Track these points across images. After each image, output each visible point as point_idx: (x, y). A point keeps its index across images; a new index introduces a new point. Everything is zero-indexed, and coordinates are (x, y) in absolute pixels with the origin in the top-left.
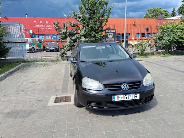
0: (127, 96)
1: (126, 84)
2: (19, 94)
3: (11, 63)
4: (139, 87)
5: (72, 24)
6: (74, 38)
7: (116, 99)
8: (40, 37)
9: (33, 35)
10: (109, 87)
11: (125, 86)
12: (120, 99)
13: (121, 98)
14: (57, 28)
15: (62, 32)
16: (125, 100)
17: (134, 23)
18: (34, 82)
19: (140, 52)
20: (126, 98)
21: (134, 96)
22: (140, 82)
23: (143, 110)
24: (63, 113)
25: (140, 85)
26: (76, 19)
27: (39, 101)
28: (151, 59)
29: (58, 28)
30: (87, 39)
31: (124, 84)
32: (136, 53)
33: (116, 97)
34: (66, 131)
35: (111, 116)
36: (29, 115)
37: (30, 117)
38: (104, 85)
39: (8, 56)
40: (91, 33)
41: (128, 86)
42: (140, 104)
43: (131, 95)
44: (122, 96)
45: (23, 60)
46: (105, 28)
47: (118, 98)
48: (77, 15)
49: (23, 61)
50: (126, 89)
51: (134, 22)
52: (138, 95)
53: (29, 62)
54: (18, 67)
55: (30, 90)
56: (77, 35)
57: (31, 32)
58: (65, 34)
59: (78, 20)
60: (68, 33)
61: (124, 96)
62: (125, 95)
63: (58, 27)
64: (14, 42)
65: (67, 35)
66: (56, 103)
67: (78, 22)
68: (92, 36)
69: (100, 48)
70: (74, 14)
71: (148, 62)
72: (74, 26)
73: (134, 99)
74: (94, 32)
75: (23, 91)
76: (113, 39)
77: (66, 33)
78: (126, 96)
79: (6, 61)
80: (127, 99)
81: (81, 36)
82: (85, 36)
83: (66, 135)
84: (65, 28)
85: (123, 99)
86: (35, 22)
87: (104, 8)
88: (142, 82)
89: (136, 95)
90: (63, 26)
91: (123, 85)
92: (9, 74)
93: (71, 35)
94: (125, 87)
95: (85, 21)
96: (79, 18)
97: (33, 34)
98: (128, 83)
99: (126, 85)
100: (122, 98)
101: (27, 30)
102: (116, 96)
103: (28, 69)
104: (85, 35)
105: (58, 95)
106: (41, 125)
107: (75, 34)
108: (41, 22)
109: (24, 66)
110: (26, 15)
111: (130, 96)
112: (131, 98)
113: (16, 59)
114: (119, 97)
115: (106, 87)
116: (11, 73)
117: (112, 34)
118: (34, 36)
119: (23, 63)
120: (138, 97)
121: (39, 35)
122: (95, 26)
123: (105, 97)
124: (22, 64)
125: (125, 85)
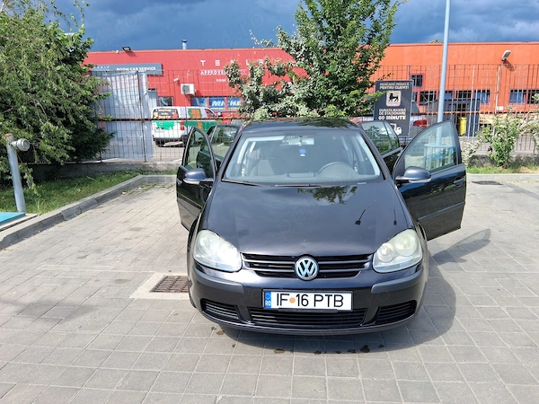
0: (311, 296)
1: (310, 260)
2: (85, 257)
3: (114, 173)
4: (355, 273)
5: (276, 69)
6: (277, 107)
7: (273, 302)
8: (215, 103)
9: (197, 100)
10: (261, 266)
11: (307, 266)
12: (286, 305)
13: (291, 302)
14: (234, 80)
15: (245, 92)
16: (301, 307)
17: (505, 56)
18: (138, 229)
19: (495, 153)
20: (305, 302)
21: (332, 299)
22: (364, 257)
23: (381, 346)
24: (151, 324)
25: (361, 265)
26: (288, 50)
27: (120, 281)
28: (527, 179)
29: (236, 81)
30: (315, 113)
31: (303, 260)
32: (483, 157)
33: (274, 295)
34: (125, 374)
35: (272, 351)
36: (70, 317)
37: (70, 324)
38: (247, 256)
39: (108, 156)
40: (329, 94)
41: (315, 266)
42: (359, 326)
43: (323, 295)
44: (293, 295)
45: (144, 166)
46: (373, 78)
47: (280, 300)
48: (292, 41)
49: (144, 170)
50: (307, 275)
51: (507, 55)
52: (347, 298)
53: (157, 172)
54: (123, 184)
55: (117, 250)
56: (288, 101)
57: (192, 91)
58: (253, 96)
59: (295, 56)
60: (262, 94)
61: (298, 295)
62: (301, 294)
63: (235, 76)
64: (123, 120)
65: (261, 100)
66: (154, 293)
67: (292, 62)
68: (332, 100)
69: (299, 143)
70: (284, 38)
71: (510, 189)
72: (280, 73)
73: (332, 307)
74: (339, 88)
75: (98, 251)
76: (403, 111)
77: (258, 93)
78: (304, 297)
79: (103, 168)
80: (311, 306)
81: (298, 101)
82: (310, 102)
83: (119, 384)
84: (255, 79)
85: (294, 305)
86: (203, 61)
87: (376, 16)
88: (370, 257)
89: (338, 298)
90: (250, 75)
91: (301, 264)
92: (94, 204)
93: (271, 98)
94: (306, 268)
95: (315, 57)
96: (298, 50)
97: (198, 95)
98: (317, 259)
99: (309, 263)
100: (292, 300)
101: (182, 85)
102: (272, 293)
103: (149, 191)
104: (313, 98)
105: (175, 270)
106: (79, 347)
107: (283, 96)
108: (218, 63)
109: (141, 183)
110: (184, 44)
111: (318, 298)
112: (322, 305)
113: (127, 165)
114: (284, 297)
115: (252, 265)
116: (100, 201)
117: (398, 94)
118: (198, 102)
119: (142, 176)
120: (346, 302)
121: (212, 98)
122: (342, 71)
123: (241, 294)
124: (140, 176)
125: (306, 262)
